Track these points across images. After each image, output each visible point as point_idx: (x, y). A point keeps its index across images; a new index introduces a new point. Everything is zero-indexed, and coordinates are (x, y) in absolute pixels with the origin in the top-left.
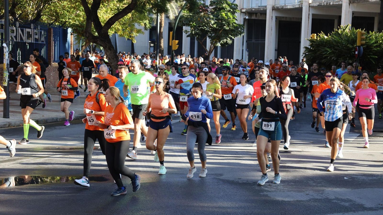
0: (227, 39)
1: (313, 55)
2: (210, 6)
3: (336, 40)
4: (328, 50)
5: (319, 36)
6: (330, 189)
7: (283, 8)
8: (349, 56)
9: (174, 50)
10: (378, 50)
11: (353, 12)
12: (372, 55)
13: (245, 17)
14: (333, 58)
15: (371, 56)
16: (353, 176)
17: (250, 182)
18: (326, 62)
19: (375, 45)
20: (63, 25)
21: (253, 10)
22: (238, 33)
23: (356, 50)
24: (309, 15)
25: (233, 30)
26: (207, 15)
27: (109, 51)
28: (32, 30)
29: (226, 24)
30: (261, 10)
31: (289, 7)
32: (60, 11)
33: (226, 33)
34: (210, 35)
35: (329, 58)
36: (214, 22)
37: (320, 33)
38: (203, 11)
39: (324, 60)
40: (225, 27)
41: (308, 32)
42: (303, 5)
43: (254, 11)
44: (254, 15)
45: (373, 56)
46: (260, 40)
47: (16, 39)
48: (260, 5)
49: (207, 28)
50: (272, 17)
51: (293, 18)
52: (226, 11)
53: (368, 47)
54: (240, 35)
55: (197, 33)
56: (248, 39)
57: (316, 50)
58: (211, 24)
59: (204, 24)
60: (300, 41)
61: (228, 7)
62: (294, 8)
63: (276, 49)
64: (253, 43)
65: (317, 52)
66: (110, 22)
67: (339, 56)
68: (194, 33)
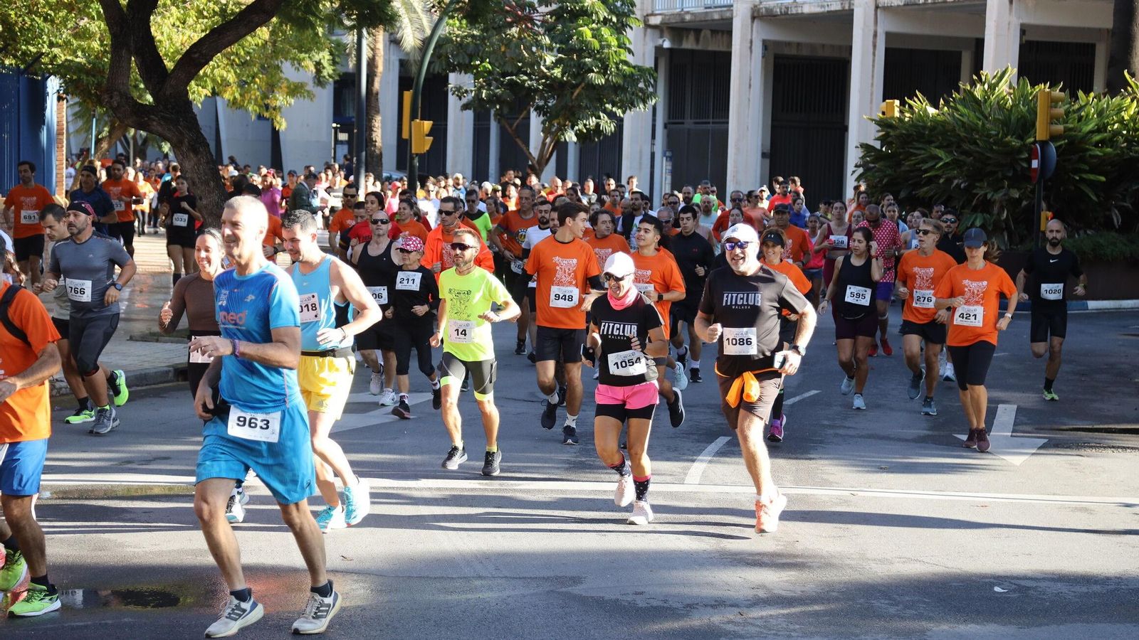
0: (599, 117)
1: (889, 172)
2: (540, 5)
3: (965, 120)
4: (940, 153)
5: (910, 107)
6: (945, 627)
7: (786, 14)
8: (1010, 174)
9: (417, 155)
10: (1105, 154)
11: (1022, 25)
12: (1086, 172)
13: (660, 41)
14: (956, 182)
15: (1084, 176)
16: (1023, 583)
17: (675, 605)
19: (1097, 137)
20: (29, 66)
21: (688, 17)
22: (637, 95)
23: (1033, 155)
24: (875, 35)
25: (619, 86)
26: (529, 36)
27: (192, 155)
29: (597, 67)
30: (713, 20)
31: (807, 9)
32: (20, 19)
33: (597, 97)
34: (541, 103)
35: (941, 181)
36: (553, 59)
37: (911, 98)
38: (517, 21)
39: (925, 189)
40: (591, 75)
41: (872, 94)
42: (856, 2)
43: (689, 22)
44: (692, 37)
45: (1092, 177)
46: (711, 120)
48: (709, 2)
49: (531, 79)
50: (751, 42)
51: (823, 46)
52: (594, 22)
53: (1073, 146)
54: (645, 102)
55: (495, 95)
56: (669, 118)
57: (901, 154)
58: (544, 65)
59: (522, 67)
60: (846, 124)
61: (602, 7)
62: (822, 13)
63: (765, 151)
64: (689, 130)
65: (904, 160)
66: (195, 58)
67: (975, 176)
68: (487, 95)
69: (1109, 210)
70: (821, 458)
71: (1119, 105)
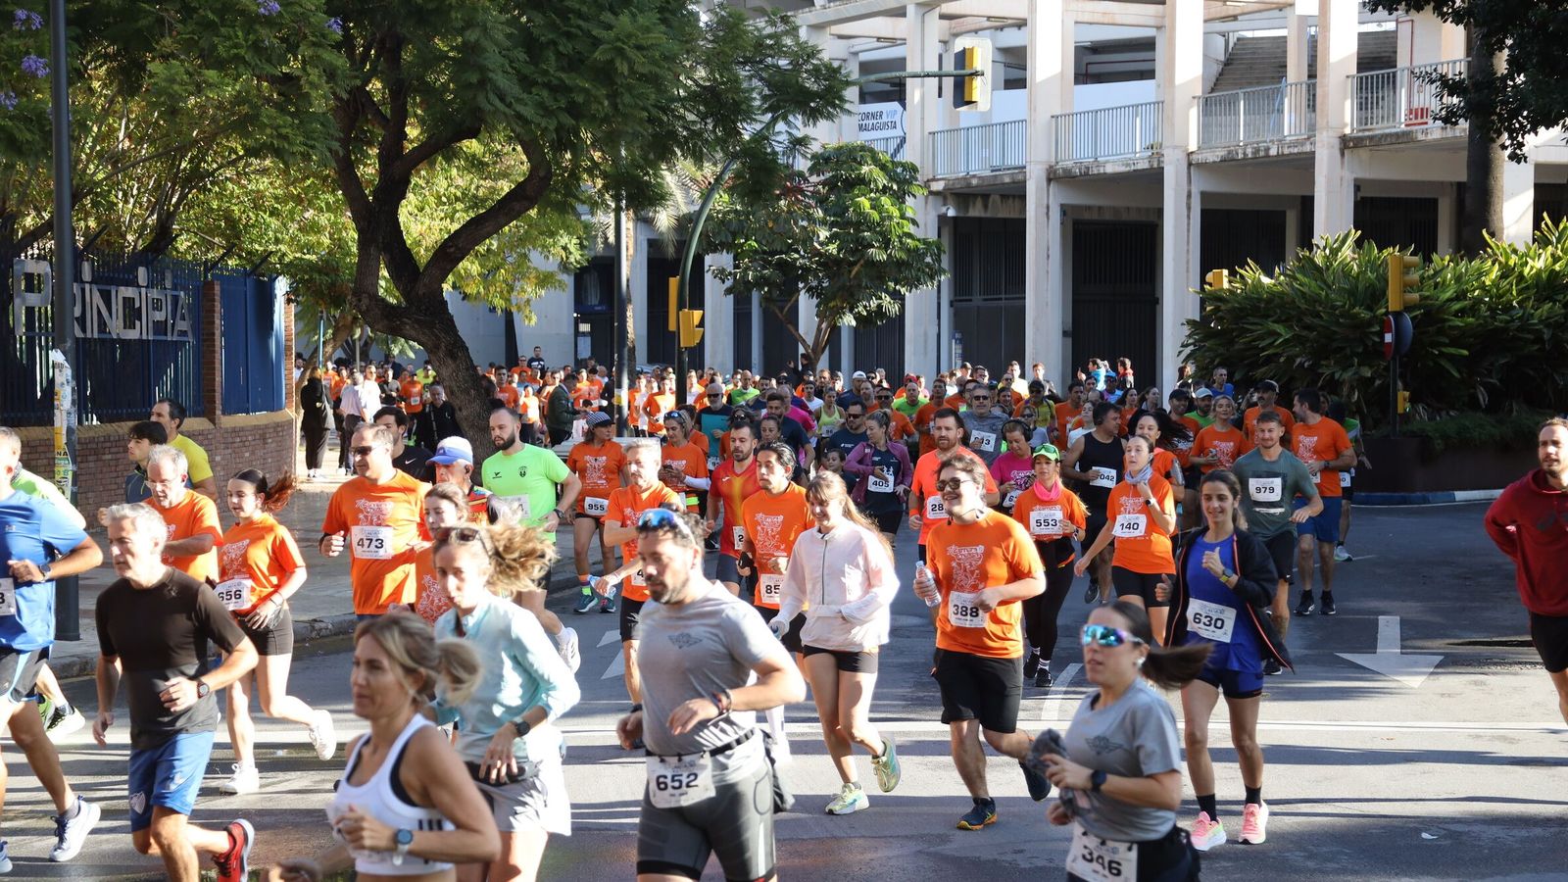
0: (881, 298)
1: (1221, 350)
2: (811, 175)
3: (1305, 290)
4: (1279, 328)
5: (1242, 277)
7: (1087, 174)
8: (1360, 350)
9: (686, 348)
10: (1467, 325)
11: (1356, 180)
12: (1446, 345)
13: (944, 209)
14: (1298, 360)
15: (1444, 350)
19: (1457, 306)
20: (256, 267)
21: (974, 182)
22: (924, 272)
23: (1385, 327)
24: (1189, 196)
25: (903, 261)
26: (799, 209)
28: (143, 290)
29: (877, 241)
30: (1003, 184)
31: (1110, 169)
32: (244, 216)
33: (880, 275)
34: (814, 284)
35: (1282, 360)
36: (828, 234)
37: (1241, 268)
38: (786, 192)
39: (1263, 369)
40: (871, 251)
42: (1166, 159)
43: (976, 186)
44: (979, 203)
45: (1452, 350)
46: (1003, 296)
47: (84, 330)
48: (997, 162)
49: (803, 257)
50: (1048, 207)
51: (1129, 209)
52: (871, 191)
53: (1430, 316)
54: (932, 278)
55: (763, 277)
56: (955, 295)
57: (1233, 330)
58: (818, 241)
59: (792, 244)
60: (1158, 295)
61: (881, 173)
62: (1129, 172)
63: (1066, 329)
64: (978, 307)
65: (1238, 337)
66: (451, 251)
67: (1320, 353)
68: (754, 277)
69: (1474, 388)
71: (1478, 269)
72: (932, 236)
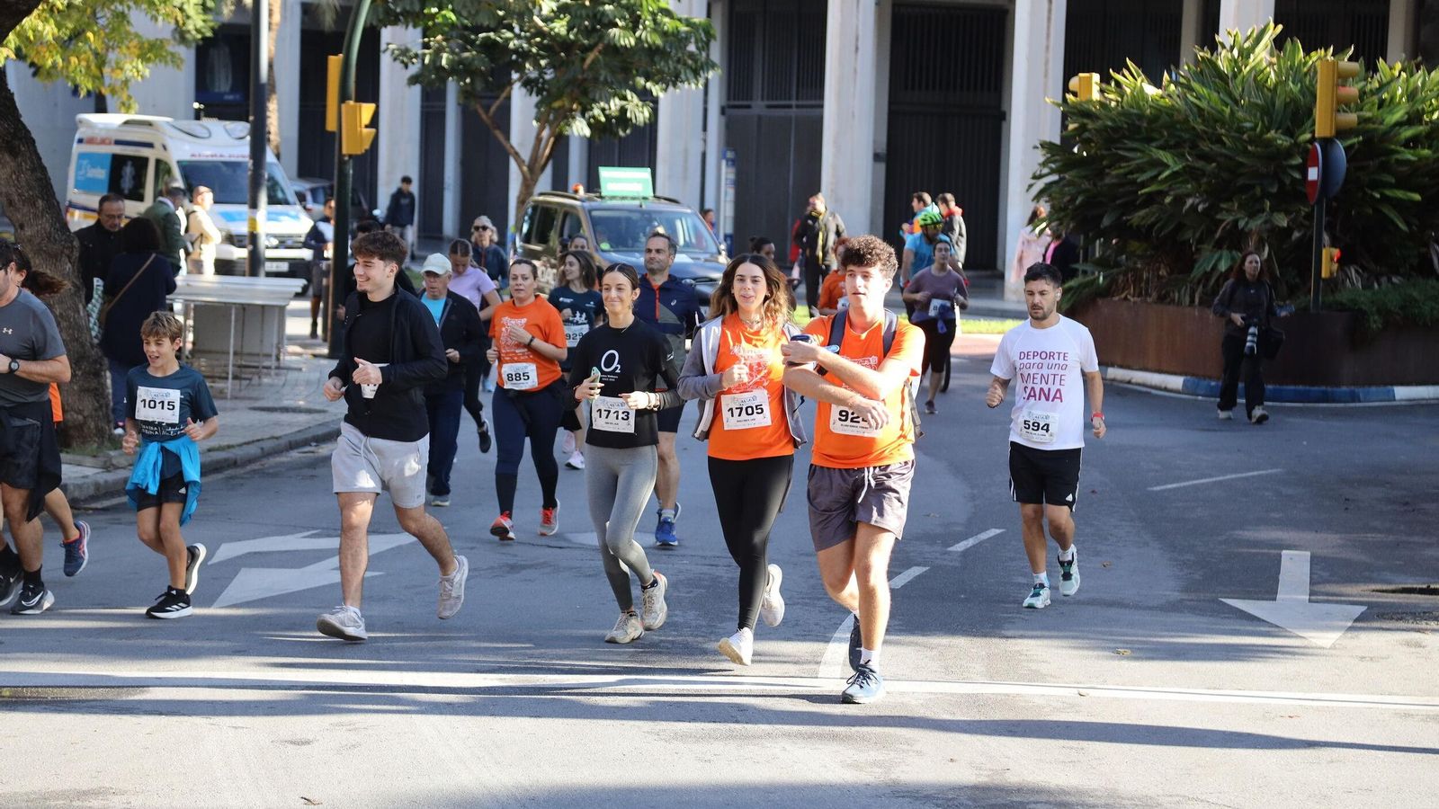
0: (624, 98)
1: (1086, 185)
3: (1204, 105)
4: (1165, 157)
5: (1118, 84)
8: (1274, 190)
9: (350, 156)
10: (1420, 159)
12: (1391, 186)
14: (1190, 201)
15: (1388, 193)
18: (1153, 224)
19: (1408, 133)
22: (685, 64)
23: (1309, 159)
25: (658, 47)
29: (623, 18)
33: (624, 67)
34: (534, 75)
35: (1168, 200)
36: (554, 6)
37: (1118, 72)
39: (1142, 213)
40: (614, 31)
41: (1047, 63)
45: (1399, 194)
46: (794, 103)
49: (518, 37)
53: (1370, 146)
55: (461, 62)
56: (729, 99)
57: (1103, 158)
58: (540, 16)
59: (503, 18)
60: (1004, 108)
63: (879, 151)
64: (760, 117)
65: (1109, 167)
67: (1220, 193)
68: (450, 62)
70: (1022, 637)
72: (699, 17)
